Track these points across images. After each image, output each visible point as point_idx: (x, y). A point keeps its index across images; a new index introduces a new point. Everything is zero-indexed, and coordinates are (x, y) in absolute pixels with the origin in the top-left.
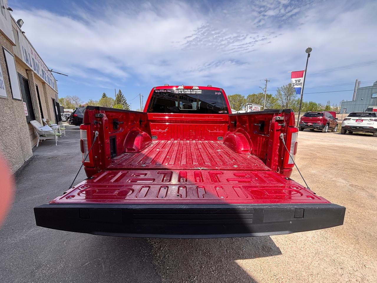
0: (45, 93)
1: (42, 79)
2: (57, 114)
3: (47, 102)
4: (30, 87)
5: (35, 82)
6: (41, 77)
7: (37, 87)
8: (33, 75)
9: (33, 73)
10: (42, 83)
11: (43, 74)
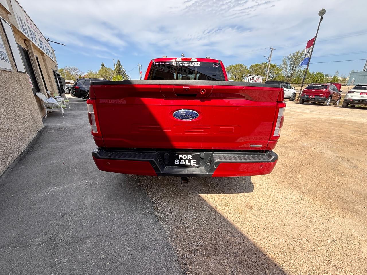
0: (45, 64)
1: (41, 49)
2: (60, 86)
3: (48, 74)
4: (30, 59)
5: (35, 53)
6: (39, 48)
7: (37, 58)
8: (32, 46)
9: (31, 43)
10: (41, 53)
11: (41, 43)
